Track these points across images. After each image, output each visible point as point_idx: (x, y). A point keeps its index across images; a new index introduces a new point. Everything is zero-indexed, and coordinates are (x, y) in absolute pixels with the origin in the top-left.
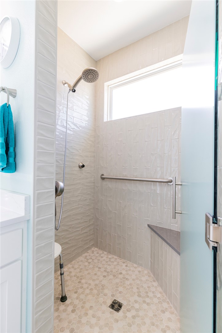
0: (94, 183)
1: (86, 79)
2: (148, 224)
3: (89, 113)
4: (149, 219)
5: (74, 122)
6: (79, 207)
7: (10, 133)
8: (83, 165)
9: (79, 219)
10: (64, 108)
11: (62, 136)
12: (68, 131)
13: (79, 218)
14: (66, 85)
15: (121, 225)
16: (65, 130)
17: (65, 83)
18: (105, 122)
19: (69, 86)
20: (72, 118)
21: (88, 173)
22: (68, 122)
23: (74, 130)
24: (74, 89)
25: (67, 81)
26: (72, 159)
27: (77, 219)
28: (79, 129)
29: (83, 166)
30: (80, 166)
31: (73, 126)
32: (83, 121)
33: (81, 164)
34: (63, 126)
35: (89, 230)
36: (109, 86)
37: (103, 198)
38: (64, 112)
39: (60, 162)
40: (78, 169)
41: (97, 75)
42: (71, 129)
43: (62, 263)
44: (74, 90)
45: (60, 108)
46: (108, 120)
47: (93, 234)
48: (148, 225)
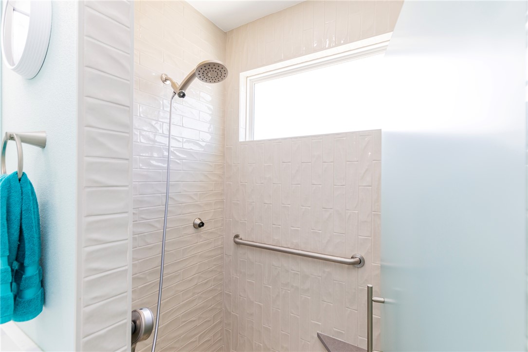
0: (222, 248)
1: (204, 78)
2: (318, 334)
3: (212, 126)
4: (320, 324)
5: (184, 147)
6: (195, 299)
8: (202, 222)
9: (194, 321)
10: (164, 124)
12: (172, 166)
13: (195, 319)
14: (168, 82)
15: (271, 328)
16: (165, 165)
17: (166, 80)
18: (241, 142)
19: (173, 85)
20: (181, 140)
21: (211, 233)
22: (171, 149)
23: (184, 161)
24: (182, 92)
25: (170, 76)
26: (180, 214)
27: (191, 321)
28: (195, 157)
29: (202, 225)
30: (196, 225)
31: (181, 155)
32: (200, 143)
33: (198, 222)
34: (162, 158)
35: (213, 335)
36: (248, 77)
37: (238, 277)
38: (164, 132)
40: (192, 230)
41: (223, 72)
42: (179, 161)
44: (182, 94)
45: (156, 125)
46: (247, 140)
47: (221, 339)
48: (319, 336)
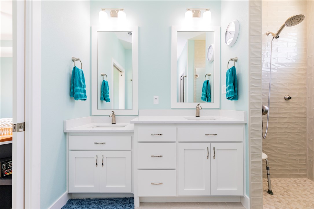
0: (306, 114)
1: (290, 25)
5: (278, 61)
6: (286, 135)
7: (235, 80)
8: (290, 97)
9: (286, 145)
10: (268, 53)
11: (266, 76)
12: (272, 70)
14: (270, 34)
16: (269, 70)
19: (273, 34)
20: (277, 58)
21: (297, 104)
22: (272, 63)
23: (278, 68)
24: (277, 36)
25: (270, 32)
26: (276, 92)
27: (284, 144)
28: (285, 66)
30: (286, 98)
31: (277, 65)
32: (288, 58)
33: (287, 97)
34: (267, 68)
35: (300, 159)
38: (268, 56)
39: (265, 95)
40: (284, 100)
42: (275, 68)
43: (268, 166)
45: (264, 54)
